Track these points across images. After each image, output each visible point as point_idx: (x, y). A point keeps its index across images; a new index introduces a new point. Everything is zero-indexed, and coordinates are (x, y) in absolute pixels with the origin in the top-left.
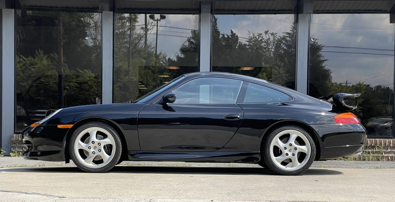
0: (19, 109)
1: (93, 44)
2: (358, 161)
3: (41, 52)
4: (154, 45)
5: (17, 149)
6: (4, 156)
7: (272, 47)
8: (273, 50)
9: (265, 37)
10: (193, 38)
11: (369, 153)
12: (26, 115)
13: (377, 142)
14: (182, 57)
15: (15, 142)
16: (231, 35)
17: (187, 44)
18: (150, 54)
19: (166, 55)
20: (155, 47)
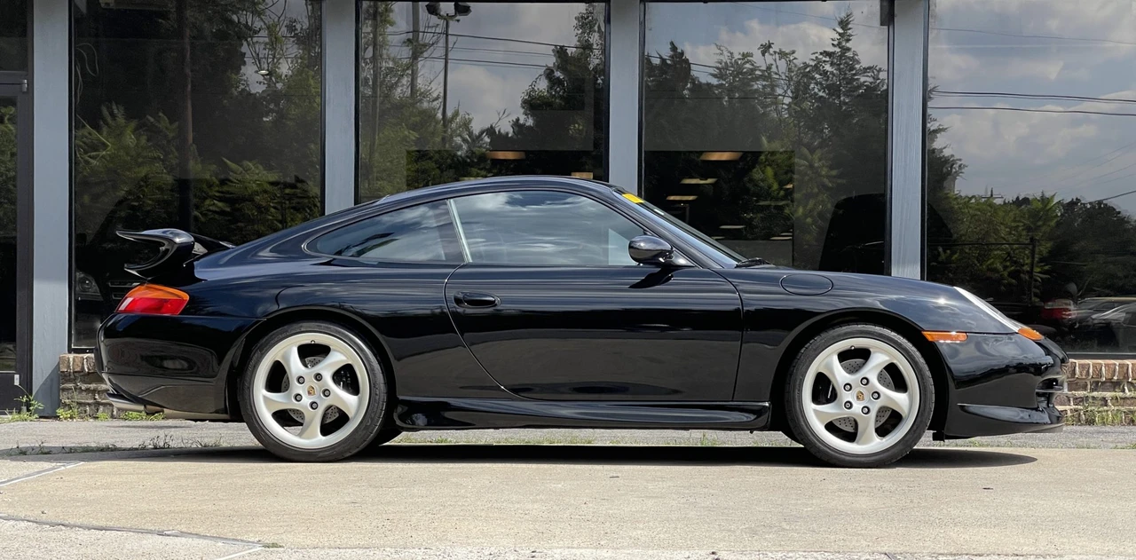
0: (82, 281)
1: (264, 87)
2: (1074, 427)
3: (118, 111)
4: (437, 89)
5: (78, 397)
6: (41, 417)
7: (786, 92)
8: (787, 100)
9: (760, 61)
10: (559, 68)
11: (1104, 402)
12: (101, 299)
13: (1128, 369)
14: (528, 124)
15: (72, 377)
16: (672, 57)
17: (543, 85)
18: (428, 116)
19: (470, 117)
20: (442, 95)
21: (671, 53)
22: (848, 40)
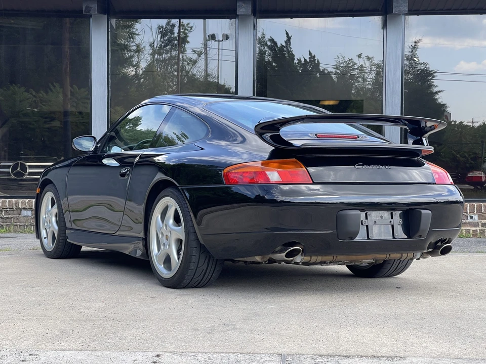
16: (310, 58)
20: (217, 76)
21: (310, 56)
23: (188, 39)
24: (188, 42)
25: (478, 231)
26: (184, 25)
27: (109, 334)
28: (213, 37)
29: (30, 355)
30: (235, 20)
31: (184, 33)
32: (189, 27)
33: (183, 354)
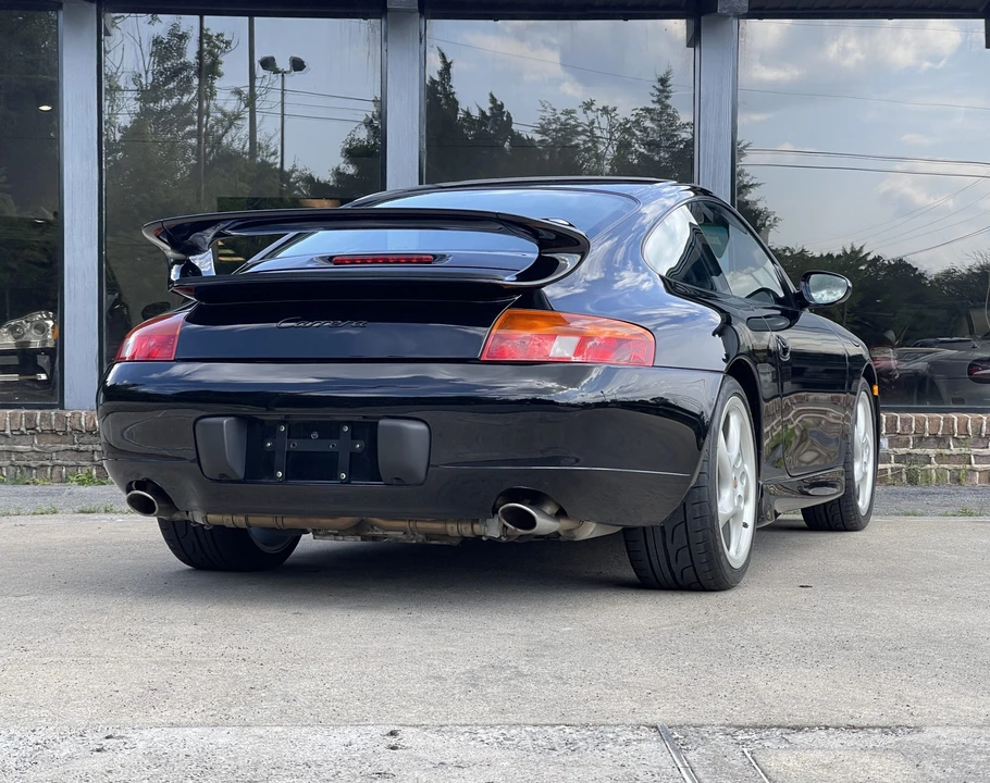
9: (582, 118)
11: (928, 459)
13: (953, 424)
14: (349, 172)
16: (491, 109)
17: (364, 134)
18: (266, 170)
21: (491, 105)
22: (667, 97)
23: (221, 68)
24: (220, 75)
25: (889, 471)
26: (211, 37)
27: (253, 691)
28: (268, 64)
29: (107, 738)
30: (379, 21)
31: (211, 53)
32: (222, 41)
33: (443, 729)
